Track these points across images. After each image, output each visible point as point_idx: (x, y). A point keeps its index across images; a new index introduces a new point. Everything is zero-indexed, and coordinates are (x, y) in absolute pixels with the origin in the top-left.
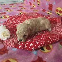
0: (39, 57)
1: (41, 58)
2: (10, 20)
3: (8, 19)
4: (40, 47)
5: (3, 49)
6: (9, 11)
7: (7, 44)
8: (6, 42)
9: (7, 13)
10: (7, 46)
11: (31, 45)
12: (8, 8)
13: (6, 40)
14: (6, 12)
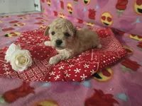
0: (95, 90)
1: (101, 91)
2: (24, 39)
3: (21, 37)
4: (93, 72)
5: (21, 87)
6: (19, 25)
7: (28, 77)
8: (26, 74)
9: (17, 28)
10: (30, 80)
11: (77, 71)
12: (17, 22)
13: (25, 71)
14: (14, 27)
